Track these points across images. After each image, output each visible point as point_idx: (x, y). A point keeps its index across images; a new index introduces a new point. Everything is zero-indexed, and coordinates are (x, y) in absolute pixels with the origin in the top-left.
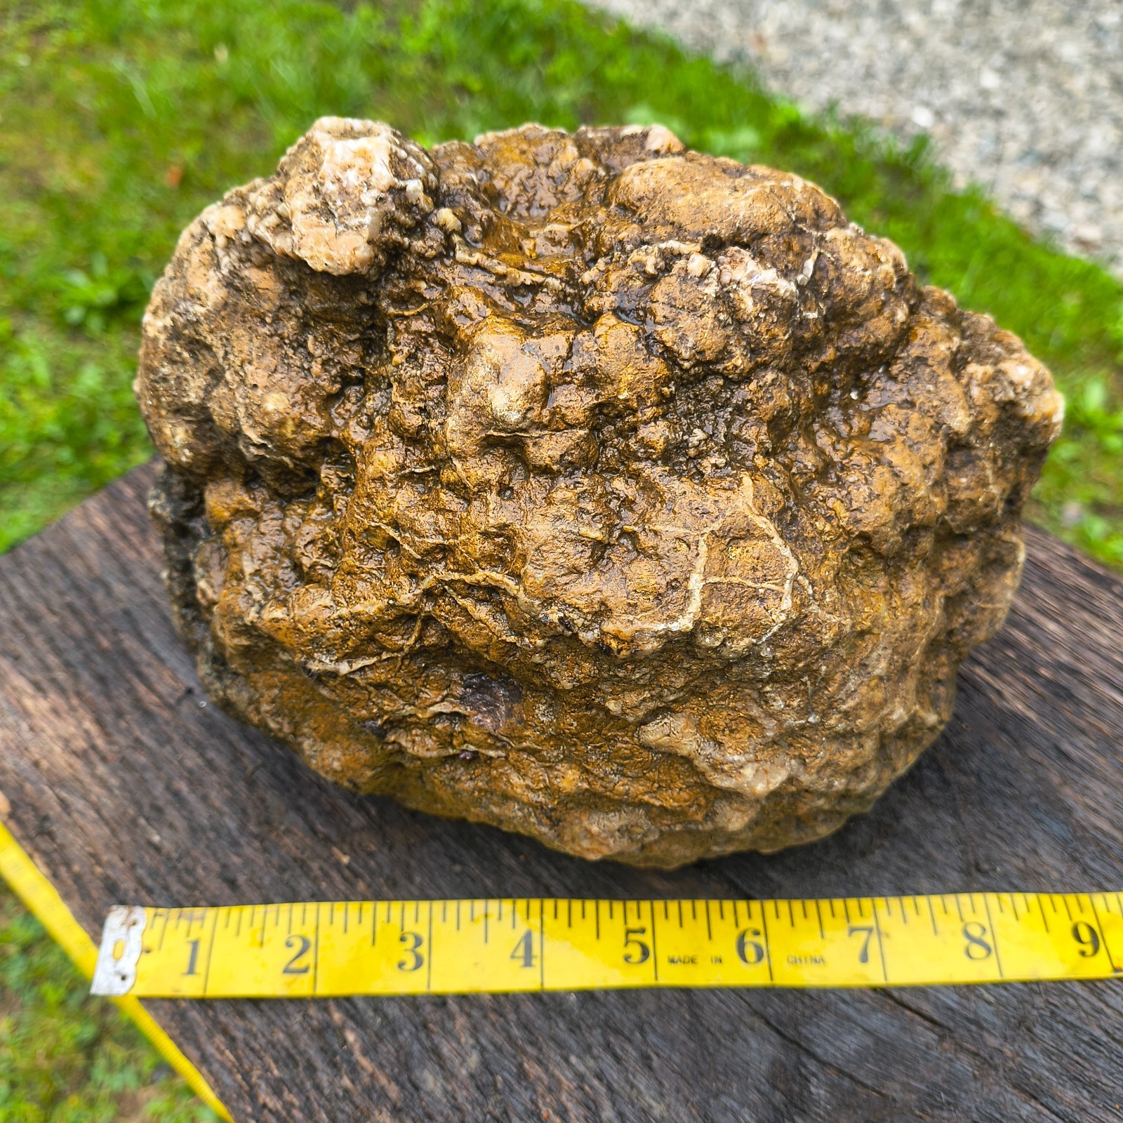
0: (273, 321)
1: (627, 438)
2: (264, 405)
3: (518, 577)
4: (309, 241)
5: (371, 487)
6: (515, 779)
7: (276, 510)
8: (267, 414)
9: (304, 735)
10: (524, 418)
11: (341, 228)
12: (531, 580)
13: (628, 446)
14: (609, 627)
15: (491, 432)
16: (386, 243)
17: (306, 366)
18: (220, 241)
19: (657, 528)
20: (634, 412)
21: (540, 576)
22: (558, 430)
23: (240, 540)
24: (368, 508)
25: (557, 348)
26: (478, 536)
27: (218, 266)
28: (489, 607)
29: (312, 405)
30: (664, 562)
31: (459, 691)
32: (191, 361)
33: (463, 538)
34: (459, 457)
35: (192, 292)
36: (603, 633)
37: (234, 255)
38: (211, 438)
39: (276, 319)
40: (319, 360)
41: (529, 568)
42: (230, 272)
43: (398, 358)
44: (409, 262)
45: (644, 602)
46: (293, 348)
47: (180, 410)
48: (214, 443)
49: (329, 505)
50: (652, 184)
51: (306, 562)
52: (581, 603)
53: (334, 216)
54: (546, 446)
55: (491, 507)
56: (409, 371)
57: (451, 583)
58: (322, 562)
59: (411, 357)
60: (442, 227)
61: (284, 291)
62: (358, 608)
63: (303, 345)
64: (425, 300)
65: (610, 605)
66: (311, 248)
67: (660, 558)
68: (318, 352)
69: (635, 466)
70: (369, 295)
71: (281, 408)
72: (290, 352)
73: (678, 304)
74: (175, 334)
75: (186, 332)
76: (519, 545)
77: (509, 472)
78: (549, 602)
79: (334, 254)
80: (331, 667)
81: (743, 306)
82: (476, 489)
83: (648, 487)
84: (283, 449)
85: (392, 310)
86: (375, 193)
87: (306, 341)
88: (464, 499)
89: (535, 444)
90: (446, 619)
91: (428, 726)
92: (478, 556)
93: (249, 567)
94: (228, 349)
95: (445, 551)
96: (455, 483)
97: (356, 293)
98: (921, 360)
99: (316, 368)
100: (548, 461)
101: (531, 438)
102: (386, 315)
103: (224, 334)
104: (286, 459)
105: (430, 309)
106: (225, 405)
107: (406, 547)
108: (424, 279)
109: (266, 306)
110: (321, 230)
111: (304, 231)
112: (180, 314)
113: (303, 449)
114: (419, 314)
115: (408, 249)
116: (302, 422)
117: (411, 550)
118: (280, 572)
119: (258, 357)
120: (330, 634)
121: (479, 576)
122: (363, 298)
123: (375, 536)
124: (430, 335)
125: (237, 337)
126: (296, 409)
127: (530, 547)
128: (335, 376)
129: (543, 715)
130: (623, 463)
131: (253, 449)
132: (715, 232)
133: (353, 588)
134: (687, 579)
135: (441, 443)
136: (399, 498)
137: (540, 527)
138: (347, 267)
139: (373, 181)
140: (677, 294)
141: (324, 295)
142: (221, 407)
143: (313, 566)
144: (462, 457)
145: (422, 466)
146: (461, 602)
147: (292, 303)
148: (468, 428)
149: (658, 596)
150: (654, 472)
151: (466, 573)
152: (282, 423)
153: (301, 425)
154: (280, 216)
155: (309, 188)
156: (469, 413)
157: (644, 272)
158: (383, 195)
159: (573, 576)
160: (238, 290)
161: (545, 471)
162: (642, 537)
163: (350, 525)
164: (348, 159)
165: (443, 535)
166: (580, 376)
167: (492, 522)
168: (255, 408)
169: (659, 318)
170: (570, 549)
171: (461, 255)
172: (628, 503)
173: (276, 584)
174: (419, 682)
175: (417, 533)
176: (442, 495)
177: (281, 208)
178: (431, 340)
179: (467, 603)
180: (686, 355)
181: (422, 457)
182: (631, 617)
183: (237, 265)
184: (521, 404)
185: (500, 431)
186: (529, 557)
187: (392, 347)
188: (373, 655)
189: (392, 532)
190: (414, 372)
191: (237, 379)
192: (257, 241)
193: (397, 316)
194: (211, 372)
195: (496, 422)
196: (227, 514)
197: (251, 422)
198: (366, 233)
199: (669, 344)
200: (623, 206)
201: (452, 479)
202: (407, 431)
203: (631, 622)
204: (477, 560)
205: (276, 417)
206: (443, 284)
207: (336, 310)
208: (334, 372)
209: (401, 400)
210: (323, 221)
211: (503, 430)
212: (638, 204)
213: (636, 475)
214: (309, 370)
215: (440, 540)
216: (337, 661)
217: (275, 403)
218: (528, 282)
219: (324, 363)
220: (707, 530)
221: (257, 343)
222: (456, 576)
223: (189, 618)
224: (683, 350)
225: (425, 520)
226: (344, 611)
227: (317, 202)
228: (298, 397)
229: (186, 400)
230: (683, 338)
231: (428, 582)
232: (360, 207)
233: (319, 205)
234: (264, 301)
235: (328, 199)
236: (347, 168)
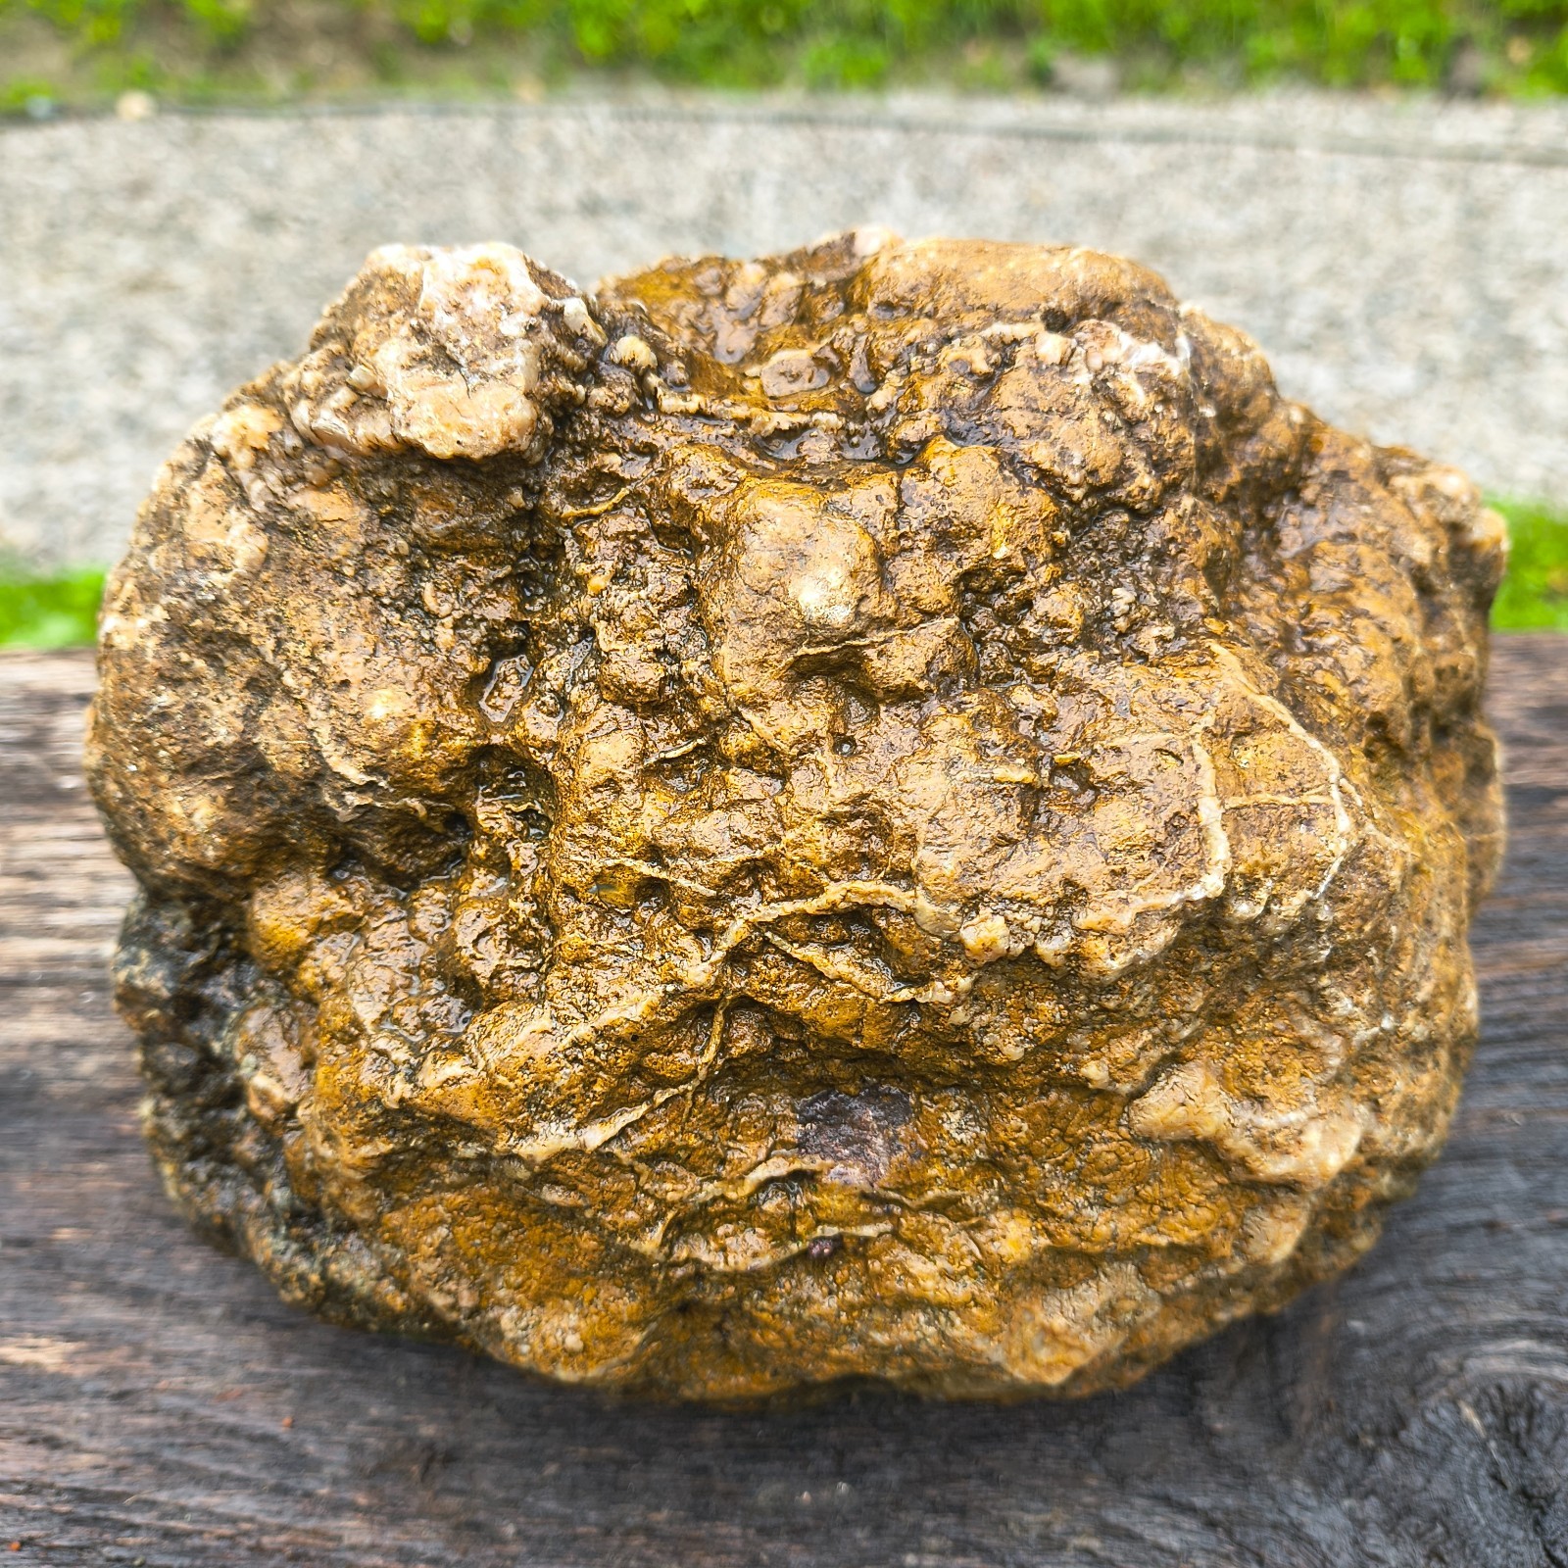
0: (357, 573)
1: (1015, 622)
2: (367, 713)
3: (907, 876)
4: (425, 409)
5: (595, 802)
6: (917, 1265)
7: (390, 907)
8: (374, 726)
9: (499, 1303)
10: (858, 614)
11: (475, 380)
12: (935, 872)
13: (1023, 632)
14: (1085, 918)
15: (803, 650)
16: (549, 397)
17: (426, 635)
18: (242, 459)
19: (1117, 742)
20: (1020, 575)
21: (949, 865)
22: (910, 626)
23: (335, 973)
24: (595, 839)
25: (879, 498)
26: (818, 825)
27: (245, 501)
28: (850, 951)
29: (449, 697)
30: (1148, 791)
31: (793, 1132)
32: (211, 673)
33: (790, 836)
34: (753, 706)
35: (200, 553)
36: (1080, 933)
37: (273, 477)
38: (262, 802)
39: (362, 569)
40: (448, 621)
41: (924, 854)
42: (268, 505)
43: (598, 582)
44: (589, 424)
45: (1133, 865)
46: (398, 610)
47: (195, 767)
48: (268, 810)
49: (501, 865)
50: (923, 268)
51: (483, 970)
52: (1032, 890)
53: (459, 366)
54: (898, 652)
55: (830, 772)
56: (621, 598)
57: (776, 925)
58: (510, 962)
59: (618, 577)
60: (627, 365)
61: (370, 519)
62: (609, 1016)
63: (416, 602)
64: (622, 482)
65: (1083, 881)
66: (430, 421)
67: (1136, 786)
68: (445, 608)
69: (1040, 661)
70: (528, 491)
71: (398, 709)
72: (395, 618)
73: (1043, 405)
74: (177, 632)
75: (198, 623)
76: (897, 822)
77: (842, 713)
78: (972, 904)
79: (472, 422)
80: (570, 1141)
81: (1130, 398)
82: (795, 751)
83: (1074, 687)
84: (406, 783)
85: (569, 510)
86: (522, 318)
87: (419, 595)
88: (772, 775)
89: (880, 654)
90: (774, 994)
91: (745, 1214)
92: (825, 859)
93: (367, 1012)
94: (283, 634)
95: (756, 871)
96: (754, 752)
97: (504, 492)
98: (1340, 475)
99: (444, 635)
100: (909, 676)
101: (872, 645)
102: (559, 520)
103: (271, 610)
104: (414, 803)
105: (636, 495)
106: (289, 730)
107: (683, 882)
108: (615, 450)
109: (341, 549)
110: (440, 389)
111: (411, 396)
112: (181, 596)
113: (444, 775)
114: (615, 507)
115: (585, 405)
116: (439, 727)
117: (697, 886)
118: (428, 1006)
119: (342, 636)
120: (561, 1080)
121: (834, 893)
122: (517, 496)
123: (611, 886)
124: (644, 536)
125: (298, 611)
126: (425, 707)
127: (919, 820)
128: (479, 645)
129: (960, 1129)
130: (1018, 664)
131: (353, 799)
133: (588, 987)
134: (1194, 810)
135: (715, 693)
136: (648, 808)
137: (928, 782)
138: (495, 443)
139: (515, 300)
140: (1037, 393)
141: (447, 506)
142: (282, 737)
143: (496, 974)
144: (759, 704)
145: (677, 747)
146: (799, 953)
147: (386, 537)
148: (760, 655)
149: (1157, 849)
150: (1077, 664)
151: (802, 896)
152: (405, 735)
153: (436, 732)
154: (354, 389)
155: (405, 330)
156: (759, 629)
157: (972, 373)
158: (533, 321)
159: (1005, 850)
160: (287, 532)
161: (906, 695)
162: (1094, 763)
163: (565, 878)
164: (464, 275)
165: (749, 844)
166: (927, 536)
167: (840, 795)
168: (348, 721)
169: (1020, 431)
170: (986, 809)
171: (670, 401)
172: (1046, 721)
173: (426, 1025)
174: (723, 1133)
175: (701, 853)
176: (731, 778)
177: (357, 375)
178: (646, 544)
179: (812, 953)
180: (1075, 477)
181: (674, 730)
182: (1123, 894)
183: (279, 490)
184: (848, 592)
185: (818, 644)
186: (921, 837)
188: (638, 1102)
189: (646, 869)
190: (634, 595)
191: (307, 680)
192: (314, 441)
193: (578, 519)
194: (252, 685)
195: (810, 631)
196: (302, 935)
197: (343, 749)
198: (520, 380)
199: (1046, 466)
201: (747, 745)
202: (641, 691)
203: (1125, 901)
204: (824, 869)
205: (392, 729)
206: (649, 450)
207: (471, 528)
208: (475, 637)
209: (621, 645)
210: (442, 375)
211: (827, 641)
212: (912, 296)
213: (1048, 676)
214: (432, 641)
215: (746, 853)
216: (578, 1127)
217: (386, 706)
218: (785, 426)
219: (457, 625)
220: (1198, 729)
221: (334, 612)
222: (788, 907)
223: (202, 1176)
224: (1068, 472)
225: (709, 830)
226: (582, 1031)
227: (427, 348)
228: (424, 688)
229: (210, 742)
230: (1064, 453)
231: (736, 932)
232: (502, 342)
233: (430, 352)
234: (337, 541)
235: (443, 340)
236: (467, 287)
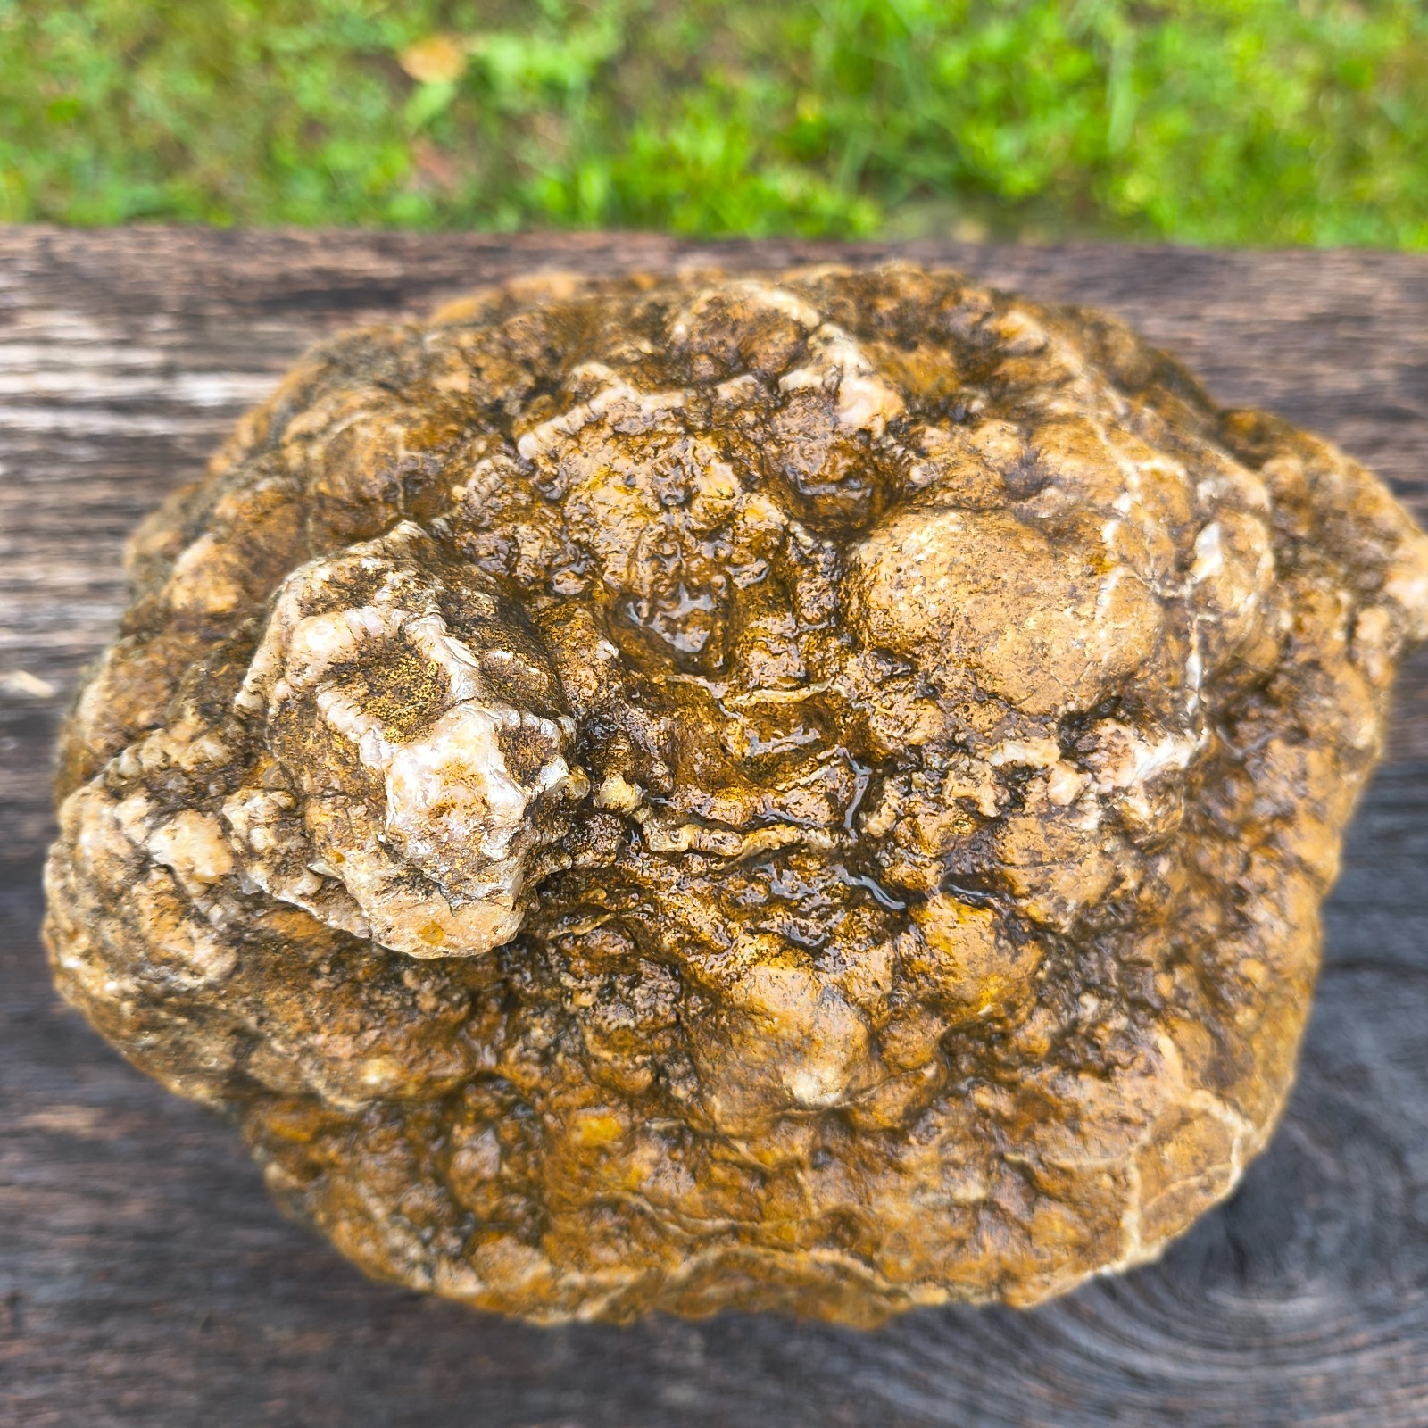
0: (333, 969)
2: (360, 1078)
3: (869, 1260)
8: (368, 1085)
10: (847, 1091)
11: (458, 901)
14: (1014, 1291)
15: (792, 1112)
16: (536, 885)
17: (407, 1003)
18: (195, 891)
19: (1063, 1162)
20: (999, 1018)
21: (907, 1264)
22: (892, 1077)
25: (876, 983)
26: (795, 1224)
27: (205, 923)
29: (437, 1049)
30: (1084, 1207)
32: (192, 1026)
33: (768, 1224)
34: (740, 1138)
35: (164, 954)
36: (1007, 1297)
39: (337, 963)
40: (429, 994)
41: (887, 1254)
42: (231, 926)
43: (585, 1002)
46: (379, 989)
50: (933, 610)
53: (438, 887)
54: (879, 1106)
59: (606, 993)
60: (616, 813)
63: (396, 983)
64: (605, 910)
65: (1015, 1271)
67: (1074, 1201)
68: (426, 987)
69: (1008, 1074)
71: (391, 1076)
72: (375, 995)
73: (1046, 859)
75: (173, 1000)
76: (865, 1230)
82: (776, 1170)
83: (1032, 1100)
85: (551, 933)
86: (504, 837)
87: (397, 976)
89: (864, 1110)
94: (265, 1015)
96: (738, 1163)
100: (887, 1122)
101: (857, 1104)
107: (669, 1226)
109: (315, 954)
110: (420, 911)
112: (150, 980)
116: (430, 1079)
117: (680, 1230)
119: (326, 1020)
121: (804, 1257)
124: (630, 957)
125: (276, 1000)
126: (416, 1069)
127: (884, 1233)
128: (460, 1000)
132: (1072, 706)
134: (1118, 1219)
139: (495, 818)
140: (1042, 845)
142: (274, 1076)
144: (745, 1138)
145: (661, 1121)
148: (750, 1110)
149: (1081, 1246)
150: (1038, 1078)
151: (775, 1249)
152: (397, 1088)
153: (429, 1082)
154: (318, 875)
155: (371, 845)
156: (749, 1094)
157: (979, 814)
158: (517, 830)
160: (254, 945)
161: (881, 1131)
162: (1039, 1172)
165: (731, 1217)
166: (917, 1007)
167: (816, 1209)
168: (343, 1079)
169: (1024, 889)
170: (943, 1219)
176: (715, 1169)
177: (319, 866)
178: (633, 962)
180: (1066, 921)
183: (240, 916)
184: (840, 1081)
185: (808, 1110)
186: (884, 1243)
187: (568, 981)
195: (800, 1104)
196: (304, 1135)
197: (338, 1091)
198: (507, 900)
199: (1042, 918)
200: (885, 653)
204: (797, 1245)
205: (386, 1087)
210: (420, 897)
211: (814, 1110)
212: (917, 650)
213: (1010, 1085)
214: (415, 1006)
217: (378, 1073)
219: (439, 993)
220: (1134, 1147)
221: (315, 1002)
222: (759, 1250)
224: (1061, 919)
228: (414, 1051)
230: (1062, 903)
232: (484, 863)
233: (404, 873)
234: (310, 949)
235: (419, 866)
236: (442, 810)
